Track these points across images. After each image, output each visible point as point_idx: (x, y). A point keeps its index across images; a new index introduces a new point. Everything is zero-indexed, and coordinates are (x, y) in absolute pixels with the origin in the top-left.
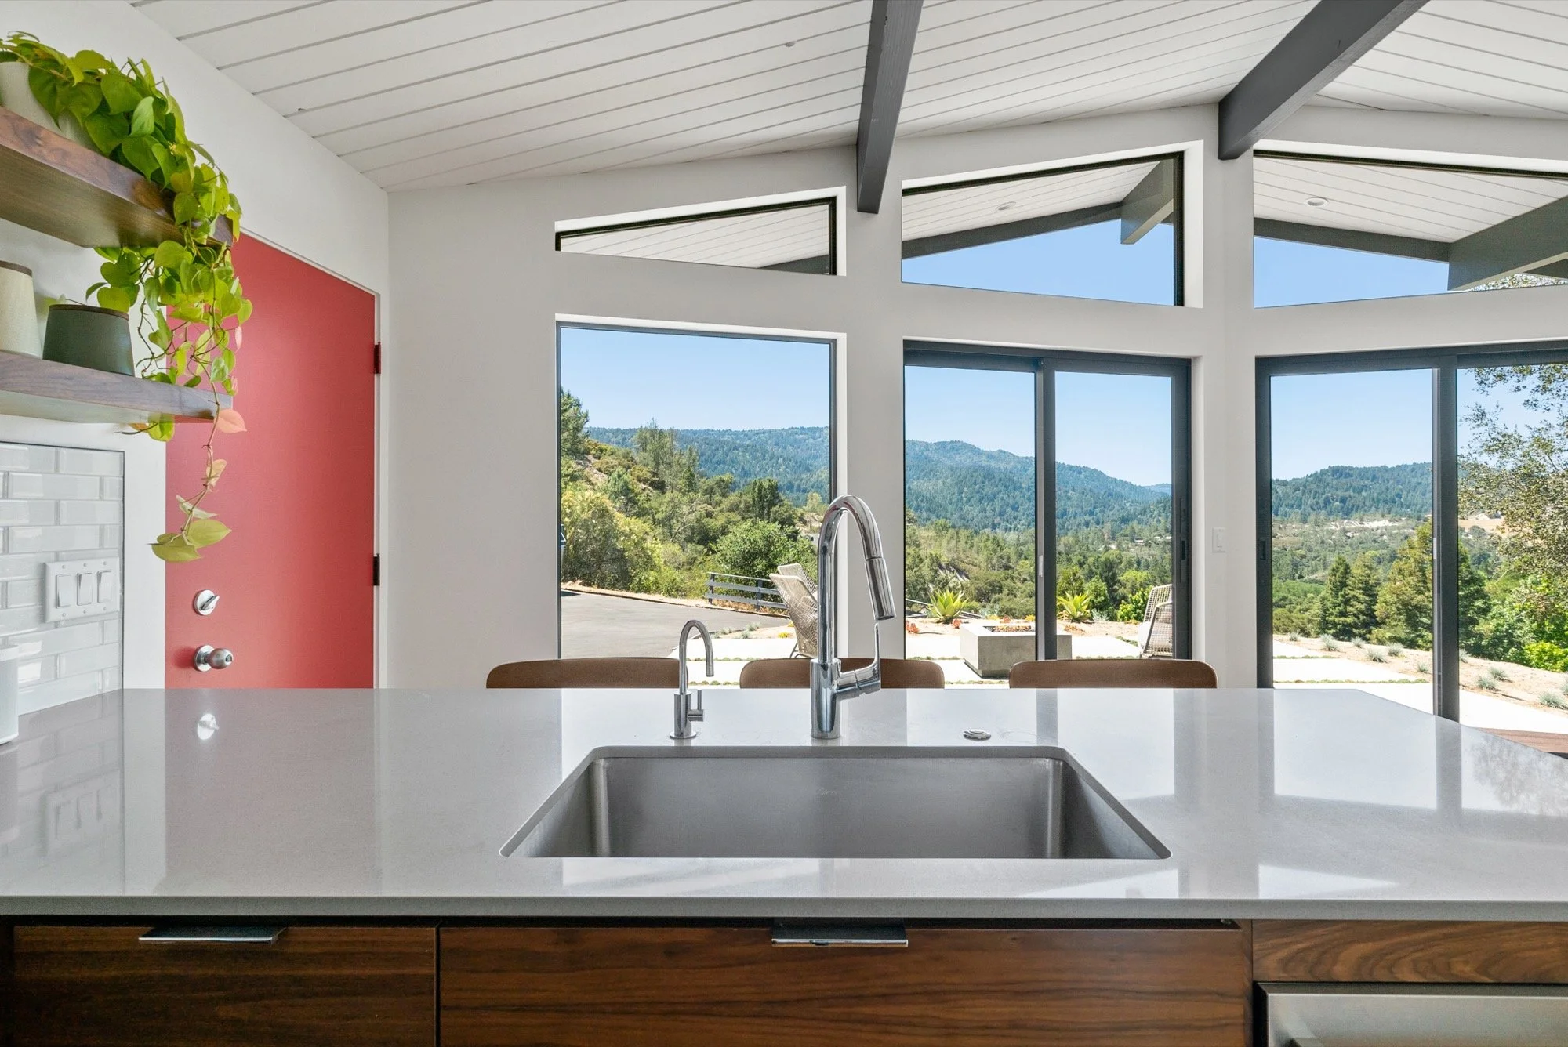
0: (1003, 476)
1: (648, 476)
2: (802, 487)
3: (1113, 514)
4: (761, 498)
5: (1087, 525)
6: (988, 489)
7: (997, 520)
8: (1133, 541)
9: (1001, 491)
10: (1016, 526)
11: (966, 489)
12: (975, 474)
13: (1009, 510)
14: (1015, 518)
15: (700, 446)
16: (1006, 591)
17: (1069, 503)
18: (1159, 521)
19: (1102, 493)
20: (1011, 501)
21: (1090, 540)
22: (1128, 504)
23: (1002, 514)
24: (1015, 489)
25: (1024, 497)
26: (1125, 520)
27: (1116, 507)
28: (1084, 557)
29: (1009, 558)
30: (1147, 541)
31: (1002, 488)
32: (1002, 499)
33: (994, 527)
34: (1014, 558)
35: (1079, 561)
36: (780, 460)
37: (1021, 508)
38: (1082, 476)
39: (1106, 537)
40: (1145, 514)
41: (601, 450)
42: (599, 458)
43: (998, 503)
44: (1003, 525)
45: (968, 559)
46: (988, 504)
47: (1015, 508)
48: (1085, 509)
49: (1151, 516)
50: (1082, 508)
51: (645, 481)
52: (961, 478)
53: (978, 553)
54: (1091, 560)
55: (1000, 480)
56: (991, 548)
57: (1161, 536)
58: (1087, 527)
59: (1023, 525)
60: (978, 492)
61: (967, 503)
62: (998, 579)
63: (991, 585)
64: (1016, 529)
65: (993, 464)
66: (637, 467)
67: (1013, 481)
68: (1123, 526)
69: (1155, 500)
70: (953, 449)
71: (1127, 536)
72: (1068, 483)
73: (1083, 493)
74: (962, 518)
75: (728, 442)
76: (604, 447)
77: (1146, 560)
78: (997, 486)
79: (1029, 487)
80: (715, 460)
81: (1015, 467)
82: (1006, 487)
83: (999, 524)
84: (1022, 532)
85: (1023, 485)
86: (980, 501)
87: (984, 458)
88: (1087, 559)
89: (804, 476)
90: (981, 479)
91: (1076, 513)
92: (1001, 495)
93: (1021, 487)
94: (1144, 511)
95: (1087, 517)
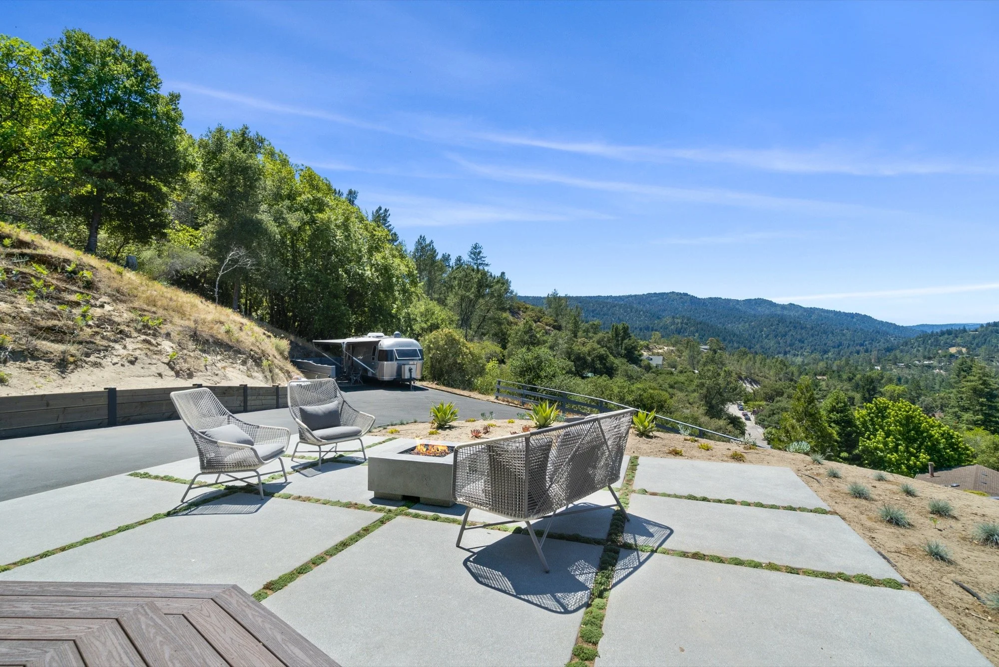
0: (792, 320)
1: (552, 322)
2: (655, 328)
3: (880, 345)
4: (617, 335)
5: (858, 352)
6: (781, 329)
7: (787, 349)
8: (895, 364)
9: (790, 330)
10: (802, 353)
11: (765, 329)
12: (771, 319)
13: (797, 342)
14: (802, 348)
15: (594, 305)
16: (785, 395)
17: (844, 338)
18: (918, 351)
19: (871, 331)
20: (799, 337)
21: (860, 363)
22: (892, 339)
23: (791, 345)
24: (802, 328)
25: (808, 334)
26: (889, 350)
27: (882, 340)
28: (853, 374)
29: (792, 374)
30: (908, 364)
31: (792, 328)
32: (792, 335)
33: (785, 353)
34: (796, 374)
35: (849, 377)
36: (641, 313)
37: (806, 341)
38: (855, 320)
39: (873, 361)
40: (906, 346)
41: (527, 308)
42: (525, 312)
43: (788, 338)
44: (792, 352)
45: (762, 374)
46: (781, 339)
47: (801, 341)
48: (856, 342)
49: (912, 347)
50: (854, 341)
51: (550, 325)
52: (762, 322)
53: (769, 370)
54: (859, 376)
55: (791, 323)
56: (779, 367)
57: (919, 361)
58: (858, 354)
59: (808, 352)
60: (774, 331)
61: (766, 337)
62: (781, 387)
63: (775, 391)
64: (802, 355)
65: (786, 312)
66: (546, 317)
67: (800, 323)
68: (888, 354)
69: (915, 336)
70: (756, 303)
71: (890, 360)
72: (843, 324)
73: (855, 331)
74: (762, 347)
75: (610, 303)
76: (528, 306)
77: (906, 378)
78: (788, 327)
79: (812, 327)
80: (602, 313)
81: (802, 314)
82: (795, 327)
83: (790, 352)
84: (806, 357)
85: (808, 326)
86: (776, 336)
87: (778, 308)
88: (855, 376)
89: (656, 322)
90: (776, 322)
91: (849, 345)
92: (791, 333)
93: (806, 327)
94: (906, 344)
95: (858, 348)
